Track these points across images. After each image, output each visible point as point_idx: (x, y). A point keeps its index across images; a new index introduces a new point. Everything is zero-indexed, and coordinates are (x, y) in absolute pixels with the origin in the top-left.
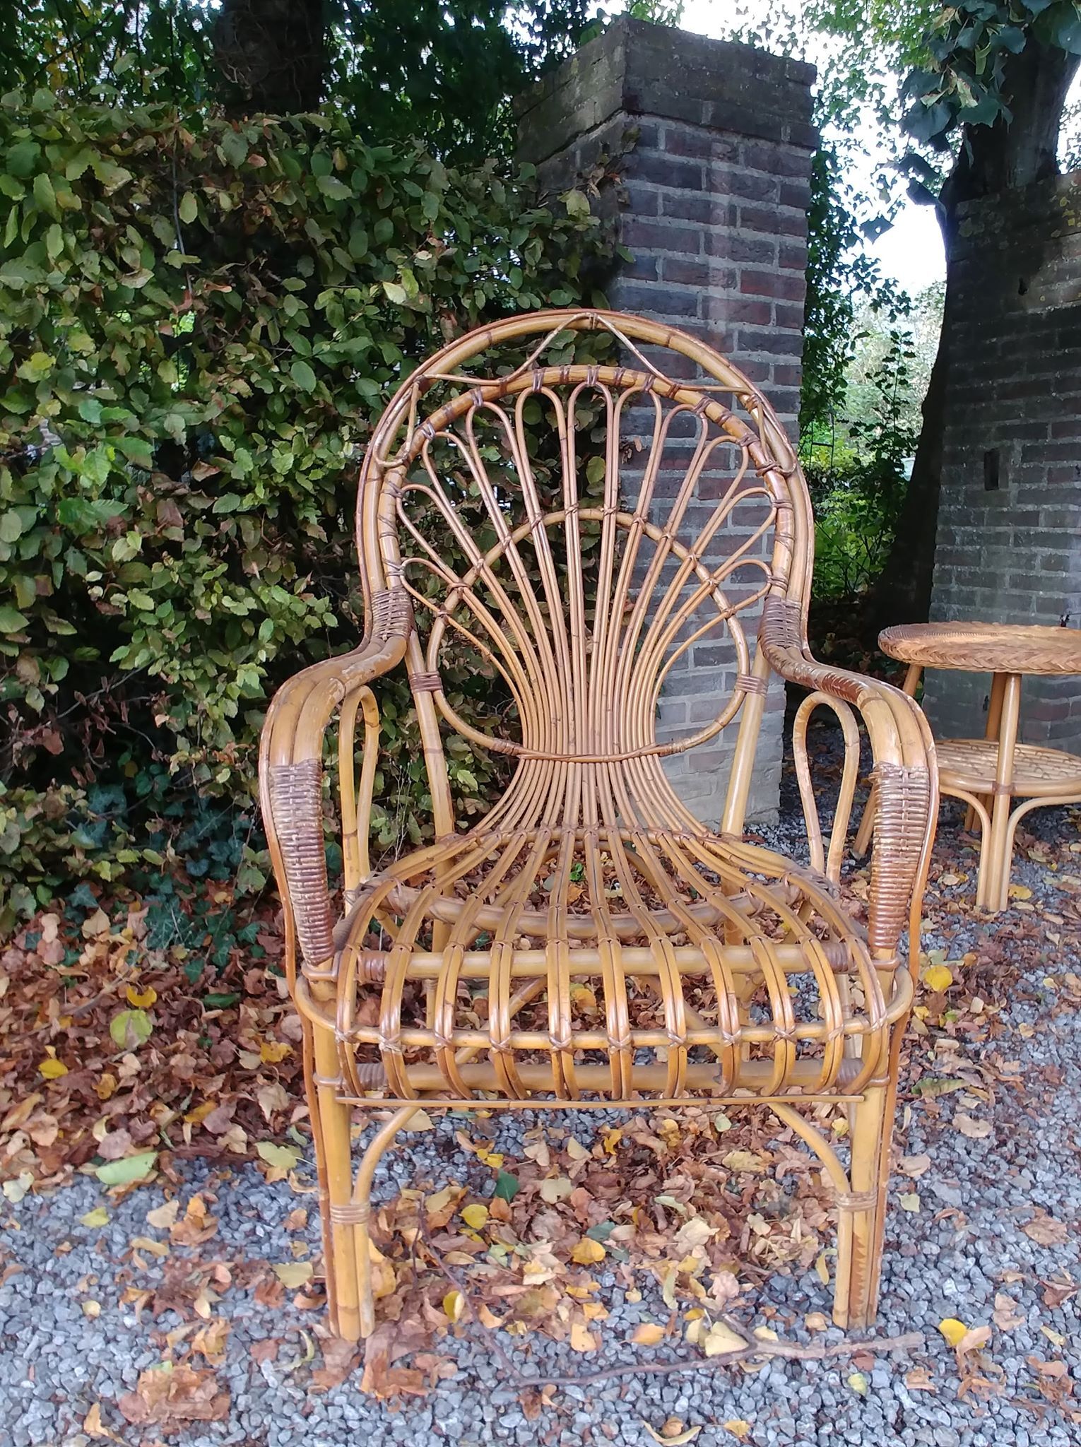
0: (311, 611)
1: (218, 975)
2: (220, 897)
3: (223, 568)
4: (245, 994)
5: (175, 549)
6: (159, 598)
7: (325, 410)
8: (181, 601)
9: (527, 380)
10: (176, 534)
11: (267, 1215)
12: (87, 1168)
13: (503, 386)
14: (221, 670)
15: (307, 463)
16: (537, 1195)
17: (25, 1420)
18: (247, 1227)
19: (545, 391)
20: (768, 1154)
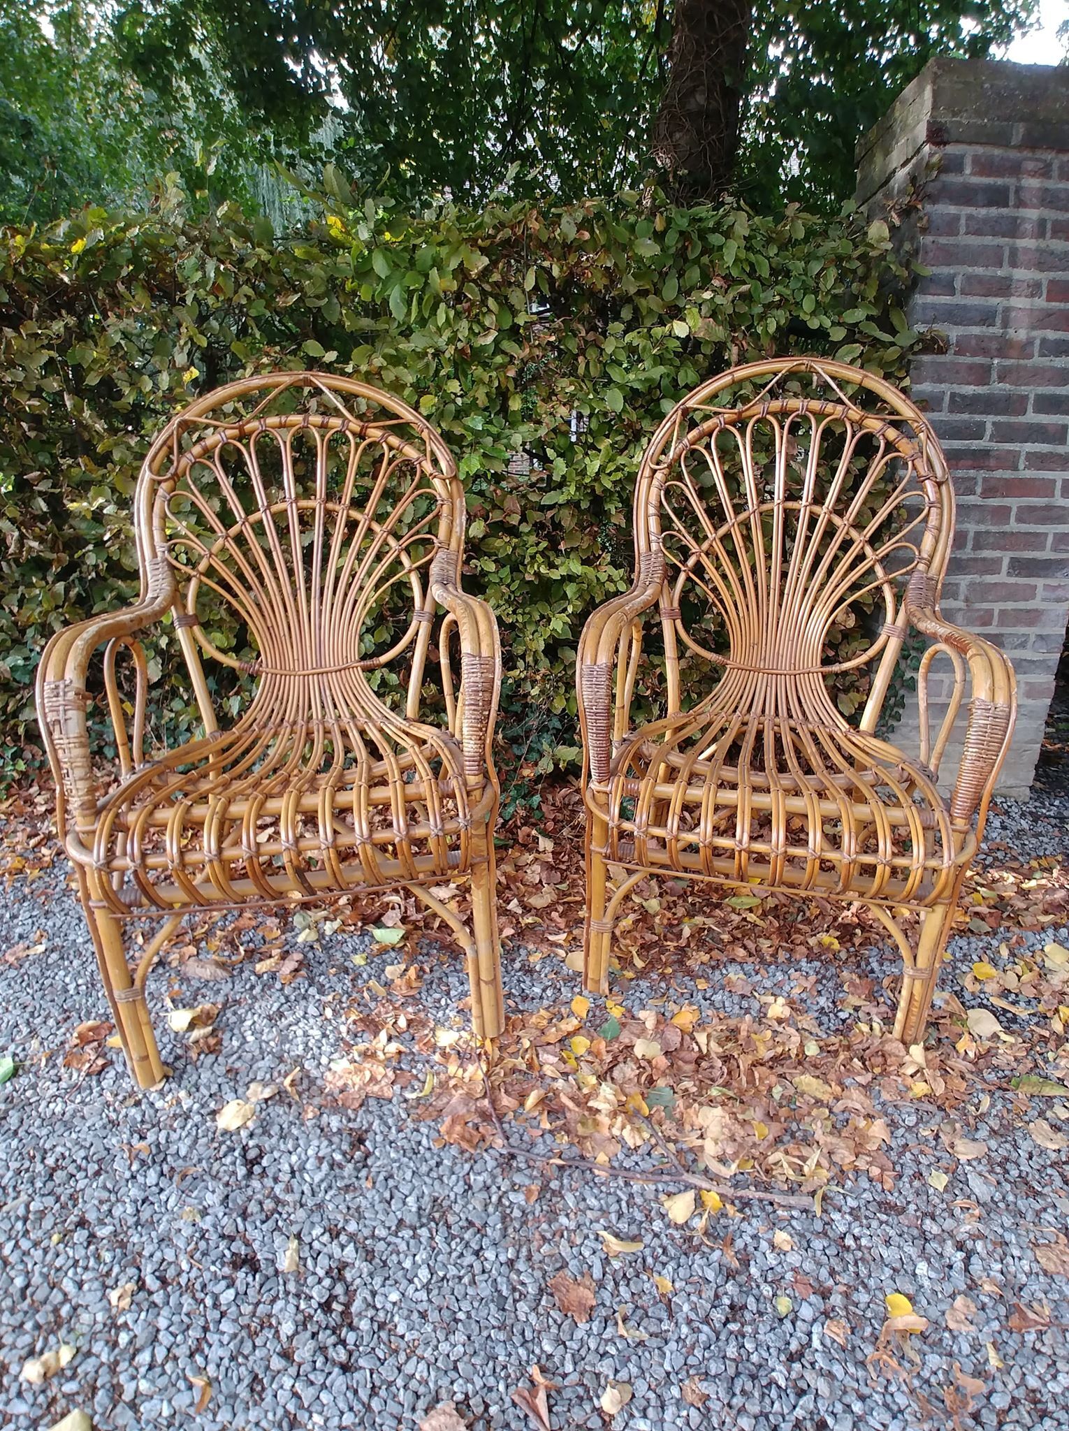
0: (610, 579)
1: (503, 825)
2: (526, 772)
3: (544, 544)
4: (516, 841)
5: (513, 531)
6: (500, 563)
7: (630, 425)
8: (516, 566)
9: (758, 408)
10: (514, 520)
11: (453, 993)
12: (370, 928)
13: (740, 413)
14: (542, 617)
15: (611, 467)
16: (630, 1047)
17: (261, 1064)
18: (437, 996)
19: (769, 417)
20: (839, 1089)
